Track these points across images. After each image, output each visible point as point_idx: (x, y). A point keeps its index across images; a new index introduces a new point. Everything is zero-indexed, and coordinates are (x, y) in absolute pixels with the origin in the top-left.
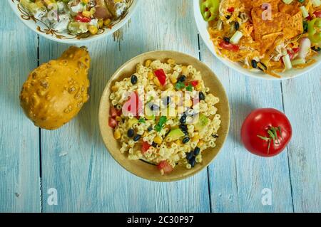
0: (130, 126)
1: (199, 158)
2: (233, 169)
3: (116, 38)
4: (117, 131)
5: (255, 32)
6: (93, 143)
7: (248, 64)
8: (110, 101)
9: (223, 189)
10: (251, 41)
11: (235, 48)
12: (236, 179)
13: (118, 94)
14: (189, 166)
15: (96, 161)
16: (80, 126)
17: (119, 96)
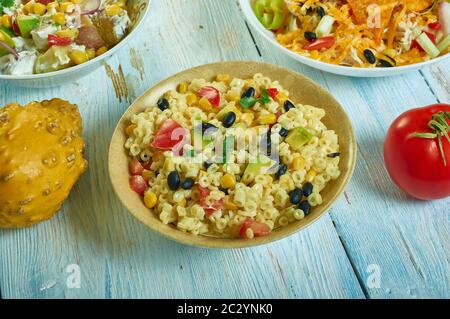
0: (171, 168)
1: (315, 197)
2: (399, 243)
3: (123, 98)
4: (149, 193)
5: (354, 11)
6: (106, 255)
7: (360, 61)
8: (127, 151)
9: (391, 280)
10: (352, 26)
11: (329, 42)
12: (411, 258)
13: (139, 130)
14: (299, 214)
15: (118, 283)
16: (76, 233)
17: (141, 134)
